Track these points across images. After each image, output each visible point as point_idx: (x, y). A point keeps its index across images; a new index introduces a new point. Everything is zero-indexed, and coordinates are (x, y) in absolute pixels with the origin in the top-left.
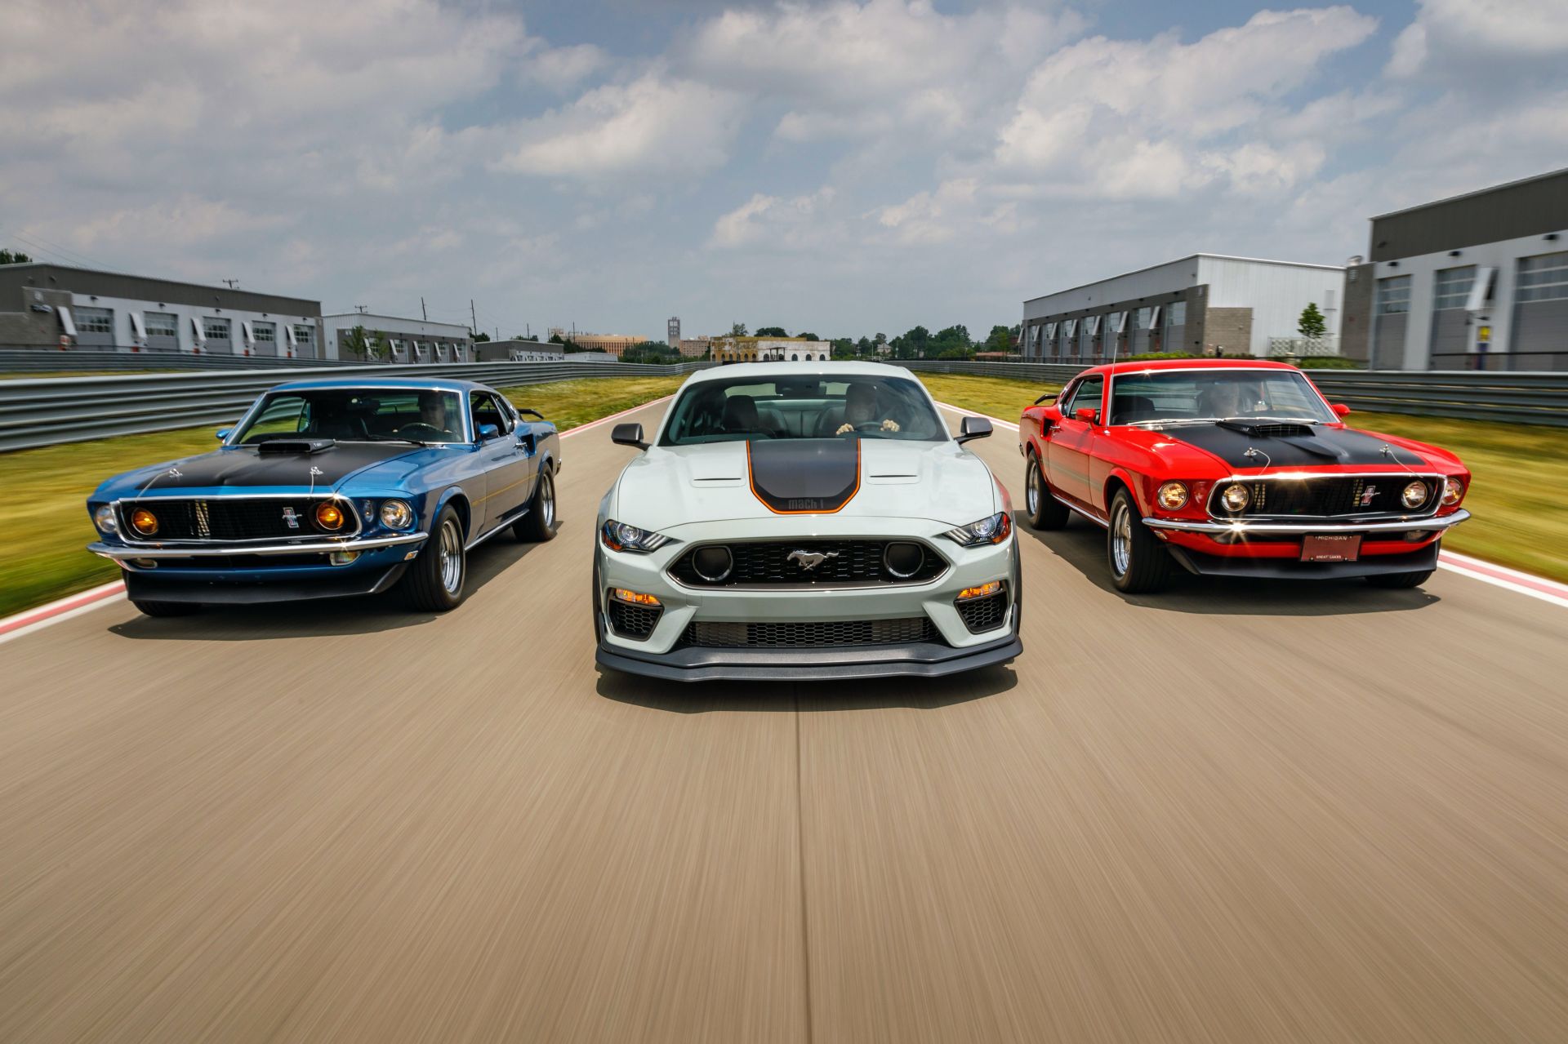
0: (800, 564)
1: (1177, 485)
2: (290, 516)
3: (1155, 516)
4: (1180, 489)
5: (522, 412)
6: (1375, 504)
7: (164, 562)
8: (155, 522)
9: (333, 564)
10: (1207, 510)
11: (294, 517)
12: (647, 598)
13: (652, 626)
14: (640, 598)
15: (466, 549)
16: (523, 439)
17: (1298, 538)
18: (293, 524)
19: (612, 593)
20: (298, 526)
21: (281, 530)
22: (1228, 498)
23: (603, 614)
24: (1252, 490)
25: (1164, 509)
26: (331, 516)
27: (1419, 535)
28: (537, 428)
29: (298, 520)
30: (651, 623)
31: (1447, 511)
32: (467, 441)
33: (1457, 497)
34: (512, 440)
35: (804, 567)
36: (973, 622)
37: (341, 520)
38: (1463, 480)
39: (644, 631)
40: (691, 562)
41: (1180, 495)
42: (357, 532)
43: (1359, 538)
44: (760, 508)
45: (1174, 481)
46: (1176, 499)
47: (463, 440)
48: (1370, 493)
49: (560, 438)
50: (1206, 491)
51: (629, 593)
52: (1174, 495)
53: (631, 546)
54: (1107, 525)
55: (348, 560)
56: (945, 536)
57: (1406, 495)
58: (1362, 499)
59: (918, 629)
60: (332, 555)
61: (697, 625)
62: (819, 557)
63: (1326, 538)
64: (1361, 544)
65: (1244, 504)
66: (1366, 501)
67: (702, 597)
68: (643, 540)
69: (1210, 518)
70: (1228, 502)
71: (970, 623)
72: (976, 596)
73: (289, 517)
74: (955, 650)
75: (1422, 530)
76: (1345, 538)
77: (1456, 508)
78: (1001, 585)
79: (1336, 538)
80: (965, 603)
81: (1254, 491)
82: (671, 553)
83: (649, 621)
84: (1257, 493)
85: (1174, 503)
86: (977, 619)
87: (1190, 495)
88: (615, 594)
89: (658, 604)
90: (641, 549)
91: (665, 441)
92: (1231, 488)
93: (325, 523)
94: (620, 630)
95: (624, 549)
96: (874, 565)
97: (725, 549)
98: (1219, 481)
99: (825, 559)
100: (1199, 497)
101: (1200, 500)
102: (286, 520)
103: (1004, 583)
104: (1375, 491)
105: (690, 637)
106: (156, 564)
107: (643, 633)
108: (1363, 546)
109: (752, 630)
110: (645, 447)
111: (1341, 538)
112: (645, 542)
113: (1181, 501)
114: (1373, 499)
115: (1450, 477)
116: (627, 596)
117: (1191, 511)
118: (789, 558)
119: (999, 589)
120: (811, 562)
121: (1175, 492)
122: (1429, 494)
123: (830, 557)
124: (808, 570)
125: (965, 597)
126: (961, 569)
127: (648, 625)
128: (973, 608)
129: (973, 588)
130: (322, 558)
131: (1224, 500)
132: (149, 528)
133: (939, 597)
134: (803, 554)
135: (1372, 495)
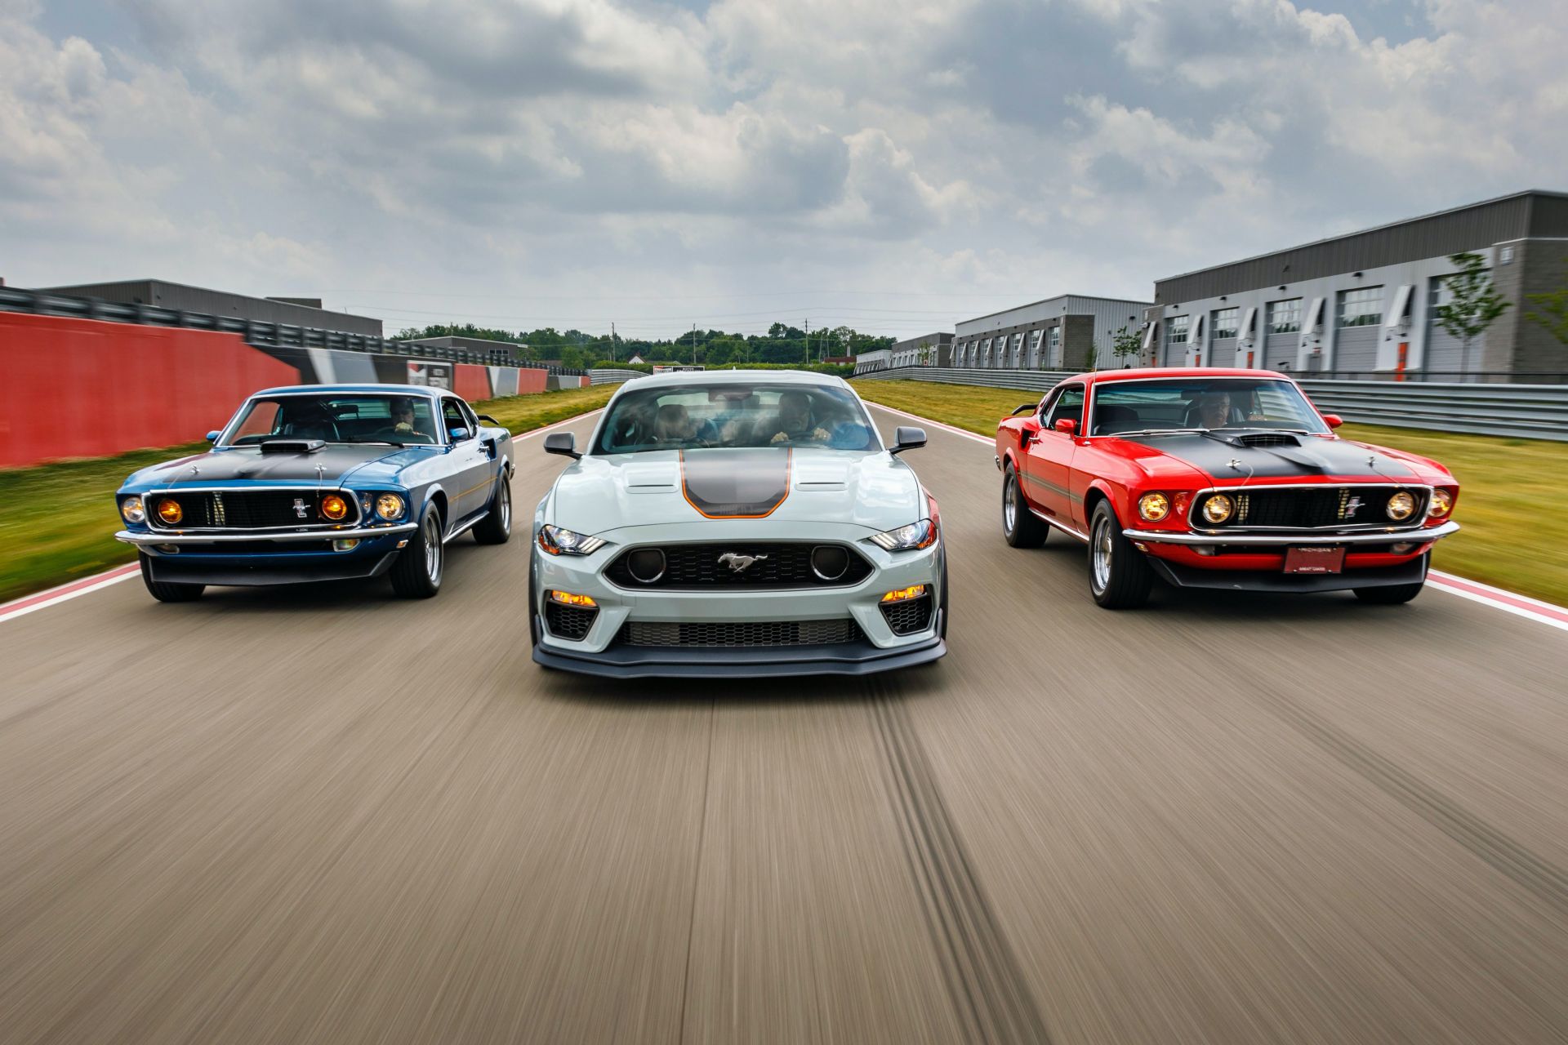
0: (730, 567)
1: (1158, 496)
2: (300, 507)
3: (1135, 527)
4: (1161, 500)
5: (481, 418)
6: (1360, 516)
7: (185, 547)
8: (179, 512)
9: (336, 550)
10: (1189, 520)
11: (303, 508)
12: (583, 599)
13: (587, 627)
14: (576, 599)
15: (444, 541)
16: (487, 443)
17: (1282, 549)
18: (302, 515)
19: (549, 594)
20: (306, 516)
21: (293, 518)
22: (1209, 509)
23: (539, 616)
24: (1234, 500)
25: (1147, 521)
26: (335, 507)
27: (1407, 547)
28: (495, 433)
29: (306, 511)
30: (587, 624)
31: (1434, 522)
32: (441, 444)
33: (1445, 509)
34: (476, 443)
35: (735, 569)
36: (898, 624)
37: (345, 509)
38: (1452, 492)
39: (581, 632)
40: (625, 565)
41: (1161, 506)
42: (358, 522)
43: (1343, 549)
44: (692, 512)
45: (1155, 492)
46: (1157, 510)
47: (437, 442)
48: (1354, 504)
49: (514, 442)
50: (1187, 502)
51: (565, 594)
52: (1155, 506)
53: (567, 550)
54: (1087, 538)
55: (348, 547)
56: (869, 540)
57: (1392, 506)
58: (1346, 510)
59: (845, 629)
60: (335, 543)
61: (632, 625)
62: (748, 560)
63: (1309, 550)
64: (1345, 556)
65: (1226, 515)
66: (1351, 512)
67: (636, 598)
68: (579, 543)
69: (1191, 529)
70: (1210, 513)
71: (894, 626)
72: (901, 599)
73: (298, 507)
74: (880, 651)
75: (1408, 541)
76: (1329, 550)
77: (1445, 520)
78: (925, 590)
79: (1320, 550)
80: (890, 606)
81: (1237, 502)
82: (606, 556)
83: (585, 622)
84: (1239, 504)
85: (1155, 514)
86: (902, 622)
87: (1171, 506)
88: (552, 596)
89: (594, 605)
90: (576, 553)
91: (598, 450)
92: (1213, 498)
93: (329, 512)
94: (556, 631)
95: (561, 552)
96: (801, 568)
97: (657, 551)
98: (1201, 491)
99: (754, 562)
100: (1180, 509)
101: (1182, 512)
102: (296, 511)
103: (928, 588)
104: (1360, 502)
105: (625, 637)
106: (178, 549)
107: (579, 633)
108: (1348, 558)
109: (684, 630)
110: (578, 457)
111: (1324, 550)
112: (581, 546)
113: (1162, 513)
114: (1358, 510)
115: (1437, 488)
116: (565, 598)
117: (1172, 522)
118: (719, 561)
119: (924, 593)
120: (741, 565)
121: (1155, 503)
122: (1415, 505)
123: (760, 560)
124: (738, 572)
125: (890, 600)
126: (884, 572)
127: (584, 625)
128: (898, 611)
129: (897, 591)
130: (326, 544)
131: (1206, 511)
132: (174, 517)
133: (865, 599)
134: (733, 556)
135: (1358, 506)
